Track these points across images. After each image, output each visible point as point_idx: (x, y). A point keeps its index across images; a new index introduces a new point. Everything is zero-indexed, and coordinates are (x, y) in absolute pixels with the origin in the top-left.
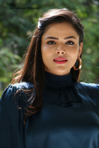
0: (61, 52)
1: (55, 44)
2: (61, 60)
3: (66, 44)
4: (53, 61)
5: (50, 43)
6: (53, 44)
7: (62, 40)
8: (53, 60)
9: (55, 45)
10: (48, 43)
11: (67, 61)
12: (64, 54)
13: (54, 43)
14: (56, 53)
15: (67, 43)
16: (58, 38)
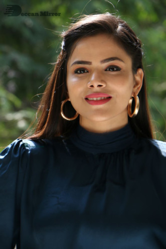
0: (96, 85)
1: (88, 72)
3: (106, 70)
4: (85, 100)
5: (79, 72)
6: (84, 73)
8: (84, 97)
9: (88, 73)
10: (76, 72)
11: (110, 98)
13: (86, 71)
14: (89, 86)
15: (108, 69)
16: (90, 61)
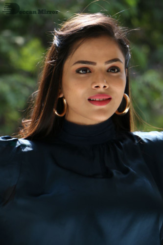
0: (102, 86)
1: (90, 72)
2: (101, 98)
3: (108, 71)
4: (87, 101)
5: (81, 72)
6: (86, 73)
7: (102, 65)
9: (90, 74)
10: (78, 71)
12: (107, 88)
13: (88, 71)
14: (93, 87)
15: (109, 70)
